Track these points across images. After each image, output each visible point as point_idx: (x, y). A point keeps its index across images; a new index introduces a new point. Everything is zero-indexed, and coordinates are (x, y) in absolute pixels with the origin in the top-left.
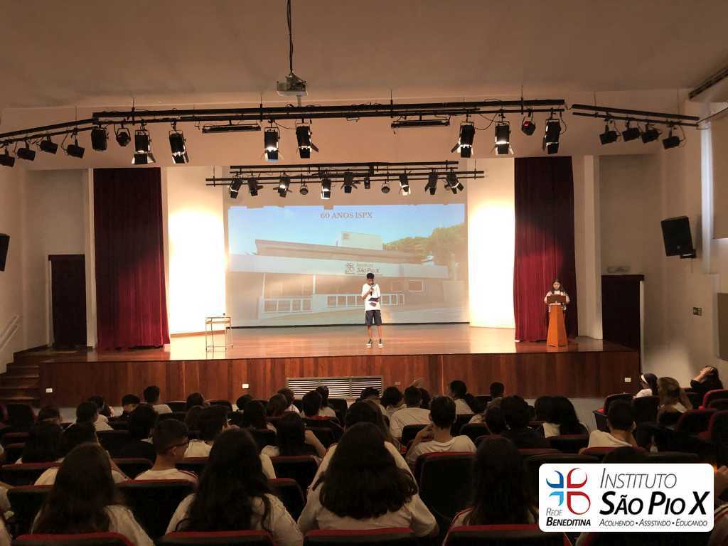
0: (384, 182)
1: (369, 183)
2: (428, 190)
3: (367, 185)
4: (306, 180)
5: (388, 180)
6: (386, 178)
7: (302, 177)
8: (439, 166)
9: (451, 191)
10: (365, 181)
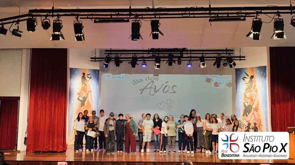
0: (188, 61)
1: (180, 62)
2: (216, 65)
3: (179, 63)
4: (146, 59)
5: (191, 60)
6: (190, 59)
7: (143, 58)
8: (222, 52)
9: (228, 66)
10: (178, 60)
